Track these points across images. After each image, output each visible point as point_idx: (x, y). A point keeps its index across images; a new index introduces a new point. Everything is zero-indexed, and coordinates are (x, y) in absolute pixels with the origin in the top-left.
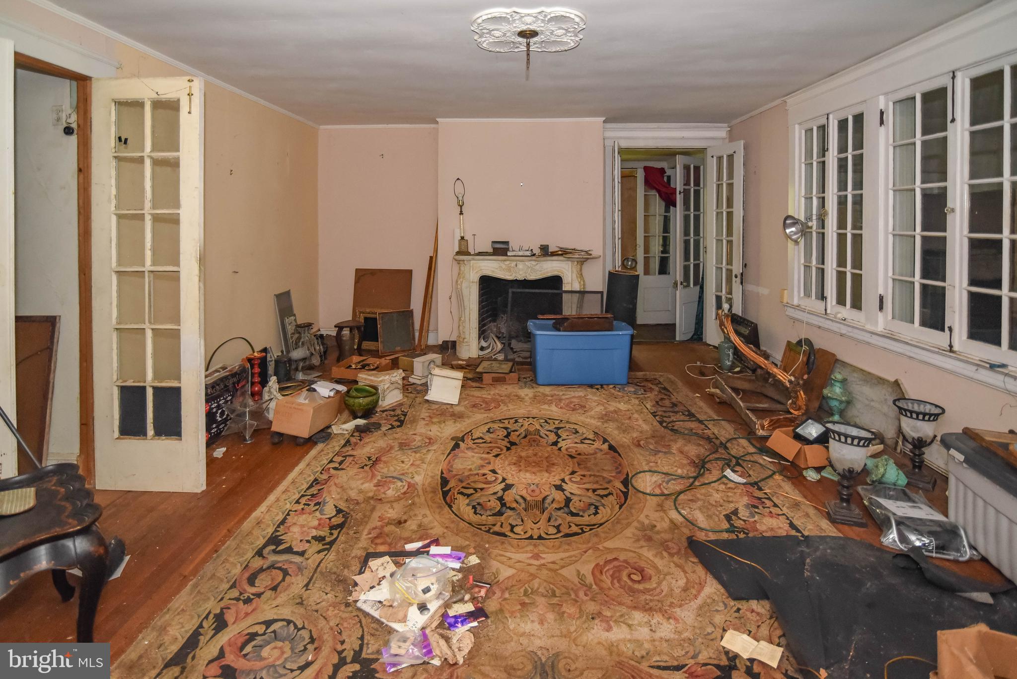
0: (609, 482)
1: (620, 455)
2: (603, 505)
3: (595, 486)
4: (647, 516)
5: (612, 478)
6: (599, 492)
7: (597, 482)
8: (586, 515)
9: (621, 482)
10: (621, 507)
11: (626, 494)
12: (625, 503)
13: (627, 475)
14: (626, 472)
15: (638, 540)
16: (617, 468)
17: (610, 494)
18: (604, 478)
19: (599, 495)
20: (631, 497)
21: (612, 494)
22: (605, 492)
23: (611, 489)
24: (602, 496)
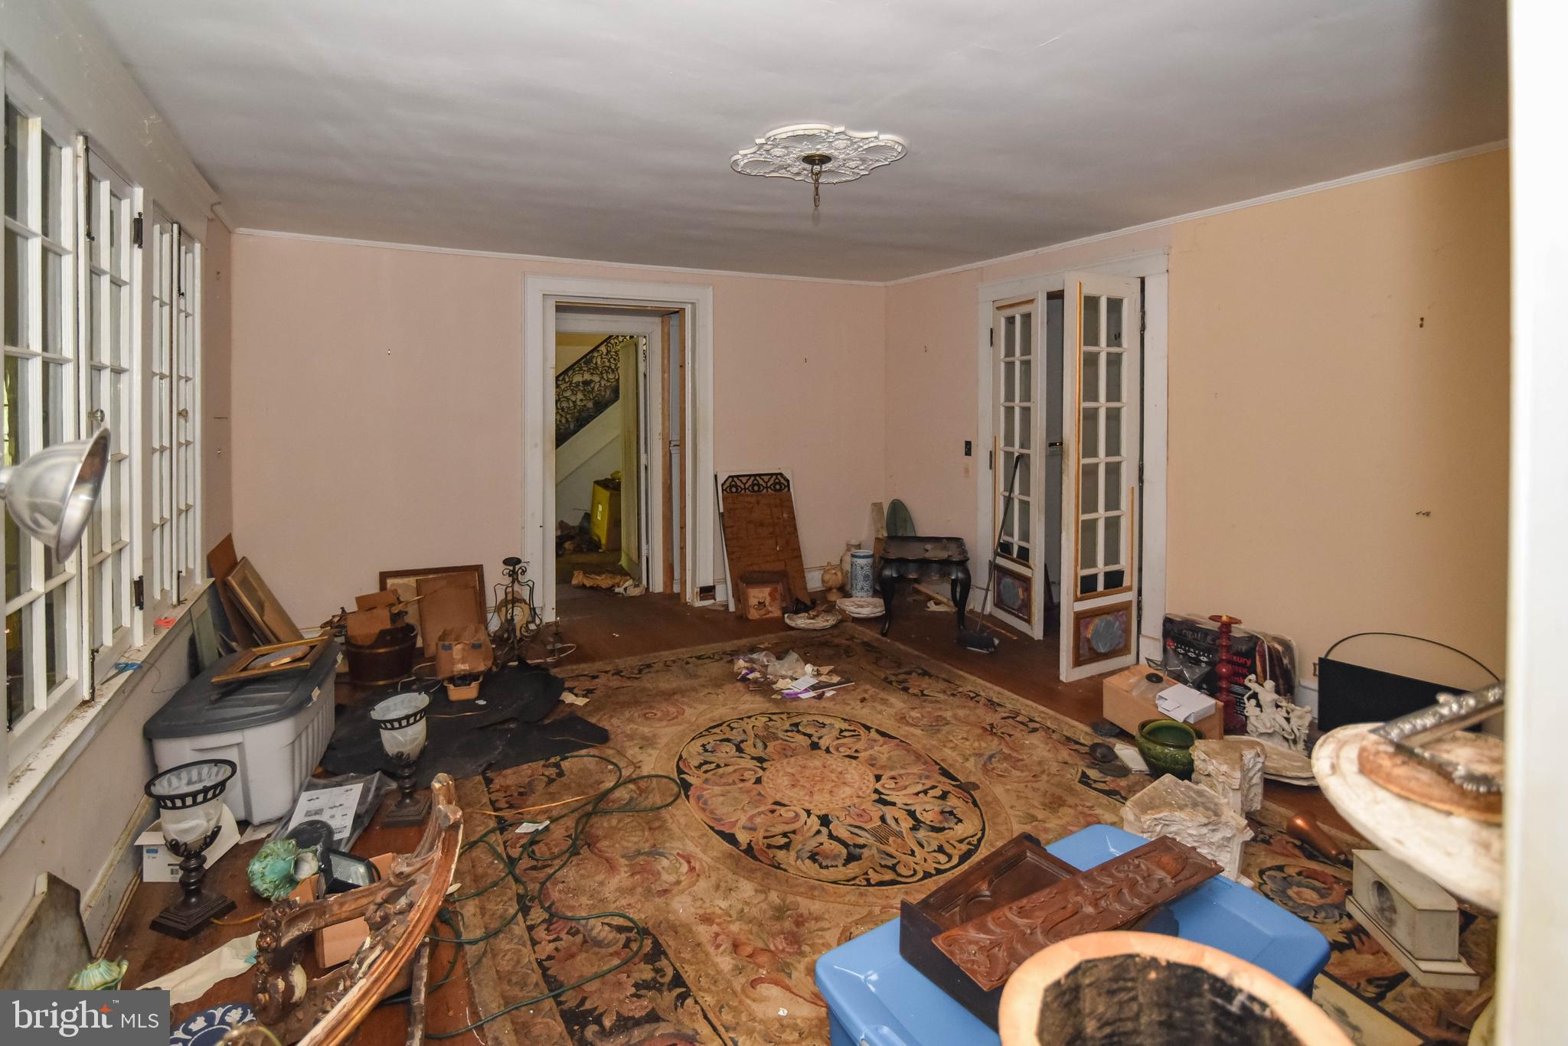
0: (706, 781)
1: (712, 828)
2: (699, 754)
3: (721, 771)
4: (651, 755)
5: (706, 786)
6: (713, 766)
7: (721, 776)
8: (713, 743)
9: (691, 785)
10: (681, 757)
11: (680, 771)
12: (678, 763)
13: (687, 797)
14: (691, 799)
15: (654, 736)
16: (705, 803)
17: (699, 767)
18: (718, 785)
19: (711, 763)
20: (672, 769)
21: (696, 767)
22: (705, 768)
23: (700, 772)
24: (706, 763)
